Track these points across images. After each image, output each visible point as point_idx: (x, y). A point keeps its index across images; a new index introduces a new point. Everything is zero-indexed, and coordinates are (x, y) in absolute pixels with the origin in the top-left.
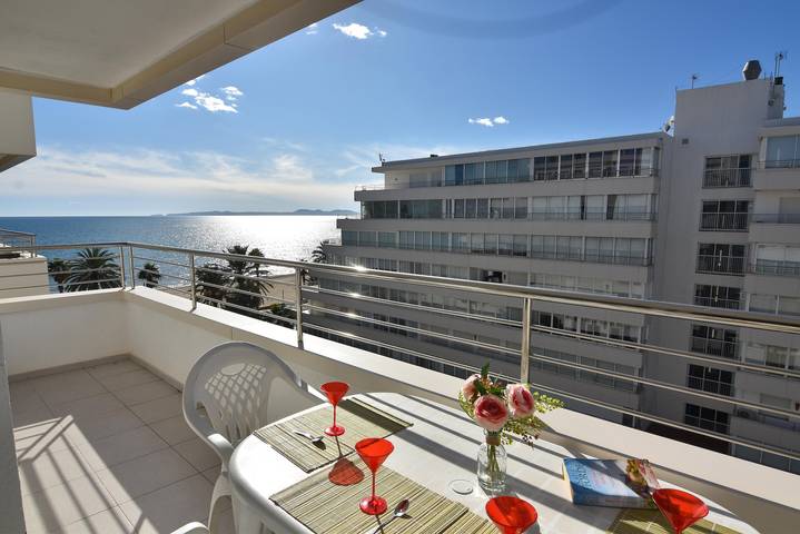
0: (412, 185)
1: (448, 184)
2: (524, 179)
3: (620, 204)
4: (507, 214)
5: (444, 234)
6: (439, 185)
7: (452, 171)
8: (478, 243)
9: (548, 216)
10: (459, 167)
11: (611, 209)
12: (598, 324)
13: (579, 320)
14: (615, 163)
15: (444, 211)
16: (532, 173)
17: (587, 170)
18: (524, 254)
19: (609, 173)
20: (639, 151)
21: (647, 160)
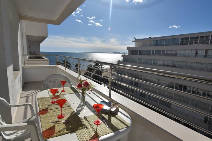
0: (143, 46)
1: (153, 45)
2: (177, 44)
4: (171, 55)
5: (151, 60)
6: (151, 46)
7: (155, 42)
8: (161, 62)
9: (184, 56)
10: (157, 41)
11: (206, 54)
12: (199, 89)
13: (192, 88)
14: (209, 40)
15: (152, 53)
16: (180, 43)
17: (199, 42)
18: (175, 67)
19: (206, 43)
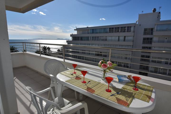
0: (83, 33)
1: (91, 33)
2: (107, 32)
3: (126, 38)
4: (103, 40)
6: (89, 33)
7: (91, 31)
9: (111, 40)
10: (93, 30)
11: (124, 39)
12: (121, 63)
13: (117, 62)
14: (126, 29)
15: (90, 39)
16: (108, 31)
17: (120, 31)
19: (124, 31)
20: (131, 27)
21: (132, 29)
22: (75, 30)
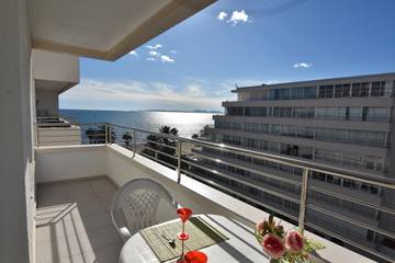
0: (252, 99)
1: (271, 99)
2: (314, 97)
3: (371, 112)
4: (303, 116)
5: (267, 125)
6: (266, 99)
7: (273, 93)
8: (286, 130)
9: (326, 117)
10: (277, 91)
11: (364, 115)
14: (368, 89)
15: (268, 113)
16: (318, 94)
17: (351, 93)
18: (312, 137)
19: (364, 94)
20: (384, 83)
21: (388, 88)
22: (233, 91)
